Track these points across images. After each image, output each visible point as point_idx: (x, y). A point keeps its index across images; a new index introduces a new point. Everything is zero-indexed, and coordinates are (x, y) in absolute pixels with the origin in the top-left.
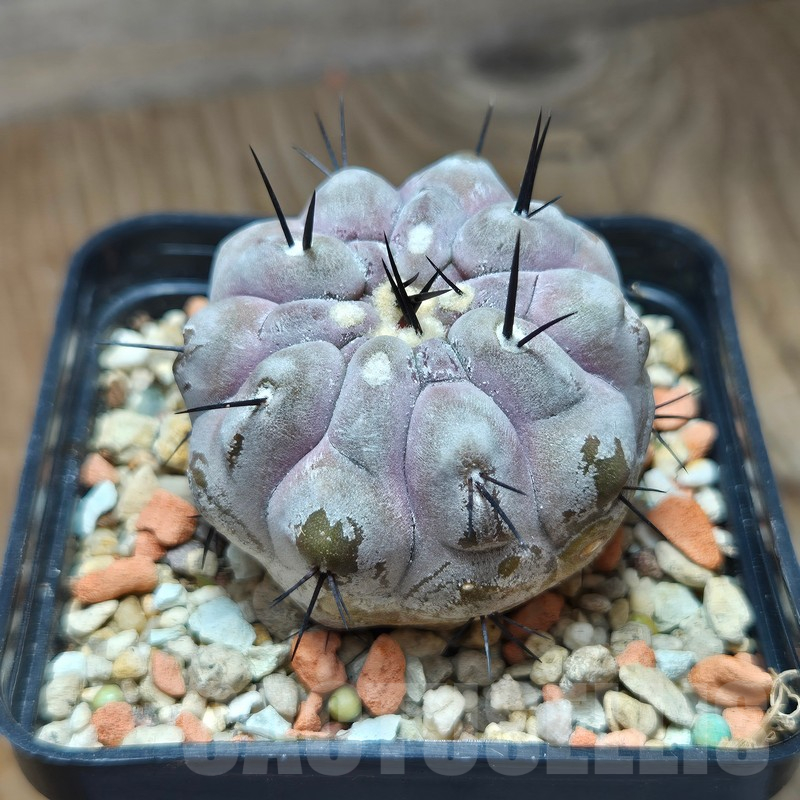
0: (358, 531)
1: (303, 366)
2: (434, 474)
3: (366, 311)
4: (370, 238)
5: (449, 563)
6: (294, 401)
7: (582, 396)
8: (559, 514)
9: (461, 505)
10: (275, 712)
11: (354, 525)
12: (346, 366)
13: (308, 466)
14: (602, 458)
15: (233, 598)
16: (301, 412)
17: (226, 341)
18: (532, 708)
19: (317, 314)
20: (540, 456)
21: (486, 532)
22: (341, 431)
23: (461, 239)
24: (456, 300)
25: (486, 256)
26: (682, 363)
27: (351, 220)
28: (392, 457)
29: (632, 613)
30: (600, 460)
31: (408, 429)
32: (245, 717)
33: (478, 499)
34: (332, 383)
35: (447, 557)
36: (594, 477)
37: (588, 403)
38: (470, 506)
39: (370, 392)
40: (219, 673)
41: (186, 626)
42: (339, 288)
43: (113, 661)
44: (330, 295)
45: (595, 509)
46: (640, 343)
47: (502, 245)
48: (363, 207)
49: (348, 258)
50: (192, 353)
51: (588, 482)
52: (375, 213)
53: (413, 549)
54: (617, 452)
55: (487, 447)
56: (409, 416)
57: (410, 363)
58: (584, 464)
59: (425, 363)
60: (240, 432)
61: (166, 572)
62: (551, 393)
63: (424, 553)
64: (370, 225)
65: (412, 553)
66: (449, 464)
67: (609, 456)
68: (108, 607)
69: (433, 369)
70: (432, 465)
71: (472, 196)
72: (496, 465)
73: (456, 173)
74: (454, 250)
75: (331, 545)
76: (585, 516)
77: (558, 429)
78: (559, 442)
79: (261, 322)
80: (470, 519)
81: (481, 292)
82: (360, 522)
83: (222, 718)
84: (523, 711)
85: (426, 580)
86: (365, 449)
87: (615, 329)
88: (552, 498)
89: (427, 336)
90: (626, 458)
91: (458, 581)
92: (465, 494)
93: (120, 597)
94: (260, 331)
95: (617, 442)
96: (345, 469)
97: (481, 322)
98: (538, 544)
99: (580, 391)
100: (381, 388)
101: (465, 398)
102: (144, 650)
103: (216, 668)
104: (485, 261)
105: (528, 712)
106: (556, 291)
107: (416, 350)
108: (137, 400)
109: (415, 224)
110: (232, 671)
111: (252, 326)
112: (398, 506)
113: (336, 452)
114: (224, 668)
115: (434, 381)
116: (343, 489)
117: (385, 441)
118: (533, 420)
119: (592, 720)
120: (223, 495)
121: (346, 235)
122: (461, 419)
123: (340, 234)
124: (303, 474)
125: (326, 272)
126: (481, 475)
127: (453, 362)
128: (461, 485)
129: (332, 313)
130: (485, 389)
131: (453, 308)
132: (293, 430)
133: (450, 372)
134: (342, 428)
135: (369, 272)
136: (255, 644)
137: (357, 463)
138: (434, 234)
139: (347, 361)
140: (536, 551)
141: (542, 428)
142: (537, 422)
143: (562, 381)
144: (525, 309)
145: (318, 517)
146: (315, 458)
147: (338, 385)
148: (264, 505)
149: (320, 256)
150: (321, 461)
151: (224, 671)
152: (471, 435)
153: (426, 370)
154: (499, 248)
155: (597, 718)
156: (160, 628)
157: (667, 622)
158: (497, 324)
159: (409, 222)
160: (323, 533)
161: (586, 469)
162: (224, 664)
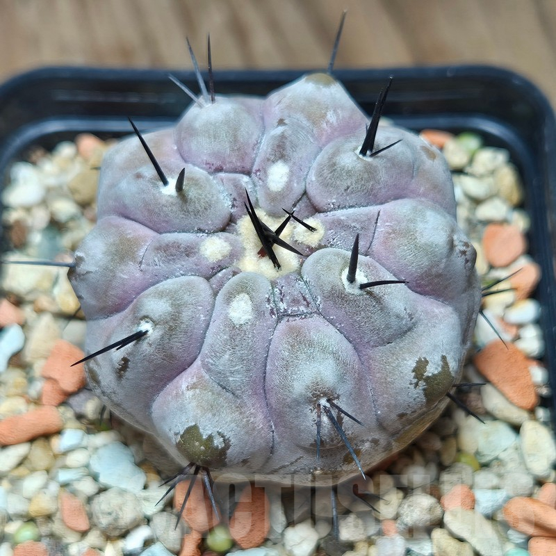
0: (226, 441)
1: (178, 307)
2: (289, 400)
3: (231, 244)
4: (235, 171)
5: (302, 457)
6: (171, 335)
7: (414, 324)
8: (394, 416)
9: (311, 422)
10: (163, 548)
11: (223, 436)
12: (215, 299)
13: (184, 387)
14: (430, 375)
15: (126, 444)
16: (176, 345)
17: (112, 271)
18: (373, 537)
19: (190, 251)
20: (378, 375)
21: (332, 441)
22: (211, 361)
23: (314, 179)
24: (308, 236)
25: (335, 197)
26: (516, 196)
27: (216, 155)
28: (254, 382)
29: (459, 451)
30: (428, 377)
31: (267, 356)
32: (139, 551)
33: (325, 419)
34: (202, 318)
35: (300, 453)
36: (424, 390)
37: (420, 328)
38: (319, 424)
39: (235, 331)
40: (116, 519)
41: (87, 466)
42: (208, 225)
43: (30, 500)
44: (200, 230)
45: (424, 409)
46: (467, 261)
47: (348, 188)
48: (227, 145)
49: (215, 198)
50: (83, 275)
51: (417, 393)
52: (239, 149)
53: (272, 448)
54: (443, 367)
55: (332, 381)
56: (268, 347)
57: (269, 300)
58: (416, 380)
59: (282, 300)
60: (126, 356)
61: (69, 413)
62: (388, 327)
63: (281, 450)
64: (234, 161)
65: (272, 450)
66: (301, 395)
67: (436, 372)
68: (22, 450)
69: (288, 306)
70: (288, 394)
71: (324, 125)
72: (340, 393)
73: (310, 101)
74: (307, 186)
75: (204, 452)
76: (415, 415)
77: (393, 354)
78: (394, 365)
79: (142, 254)
80: (318, 432)
81: (330, 232)
82: (227, 435)
83: (120, 550)
84: (365, 541)
85: (284, 467)
86: (231, 379)
87: (444, 260)
88: (388, 406)
89: (284, 271)
90: (451, 369)
91: (310, 469)
92: (314, 415)
93: (32, 440)
94: (141, 263)
95: (444, 358)
96: (215, 392)
97: (329, 268)
98: (377, 437)
99: (413, 320)
100: (244, 328)
101: (314, 336)
102: (54, 488)
103: (114, 515)
104: (334, 201)
105: (370, 542)
106: (394, 231)
107: (273, 284)
108: (37, 238)
109: (273, 162)
110: (127, 517)
111: (134, 259)
112: (259, 420)
113: (207, 377)
114: (120, 513)
115: (289, 315)
116: (213, 408)
117: (248, 370)
118: (373, 347)
119: (421, 549)
120: (114, 393)
121: (213, 168)
122: (311, 358)
123: (208, 166)
124: (181, 393)
125: (197, 213)
126: (329, 401)
127: (305, 299)
128: (311, 409)
129: (202, 248)
130: (331, 322)
131: (306, 243)
132: (171, 357)
133: (302, 308)
134: (212, 359)
135: (233, 206)
136: (145, 487)
137: (224, 388)
138: (291, 171)
139: (215, 294)
140: (375, 442)
141: (379, 353)
142: (376, 349)
143: (397, 317)
144: (368, 246)
145: (192, 432)
146: (189, 379)
147: (207, 318)
148: (148, 406)
149: (191, 199)
150: (194, 384)
151: (121, 516)
152: (319, 373)
153: (283, 306)
154: (346, 190)
155: (425, 547)
156: (65, 467)
157: (488, 455)
158: (342, 270)
159: (268, 160)
160: (197, 444)
161: (417, 384)
162: (121, 509)
